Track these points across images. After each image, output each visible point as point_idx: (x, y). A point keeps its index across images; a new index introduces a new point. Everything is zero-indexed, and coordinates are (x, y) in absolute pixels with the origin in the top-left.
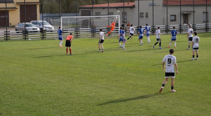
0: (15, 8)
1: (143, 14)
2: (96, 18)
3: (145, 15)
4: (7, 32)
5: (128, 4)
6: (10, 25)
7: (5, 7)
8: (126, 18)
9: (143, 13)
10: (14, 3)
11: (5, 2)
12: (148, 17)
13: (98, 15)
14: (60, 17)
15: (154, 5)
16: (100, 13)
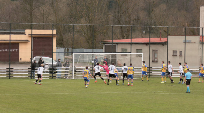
0: (27, 40)
1: (176, 53)
2: (122, 55)
3: (178, 54)
4: (10, 68)
5: (160, 40)
6: (20, 61)
7: (9, 39)
8: (157, 56)
9: (176, 51)
10: (26, 34)
11: (10, 33)
12: (182, 56)
13: (124, 52)
14: (72, 52)
15: (186, 42)
16: (127, 49)
